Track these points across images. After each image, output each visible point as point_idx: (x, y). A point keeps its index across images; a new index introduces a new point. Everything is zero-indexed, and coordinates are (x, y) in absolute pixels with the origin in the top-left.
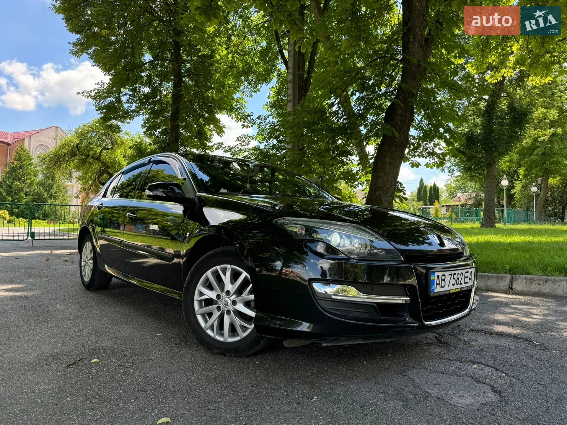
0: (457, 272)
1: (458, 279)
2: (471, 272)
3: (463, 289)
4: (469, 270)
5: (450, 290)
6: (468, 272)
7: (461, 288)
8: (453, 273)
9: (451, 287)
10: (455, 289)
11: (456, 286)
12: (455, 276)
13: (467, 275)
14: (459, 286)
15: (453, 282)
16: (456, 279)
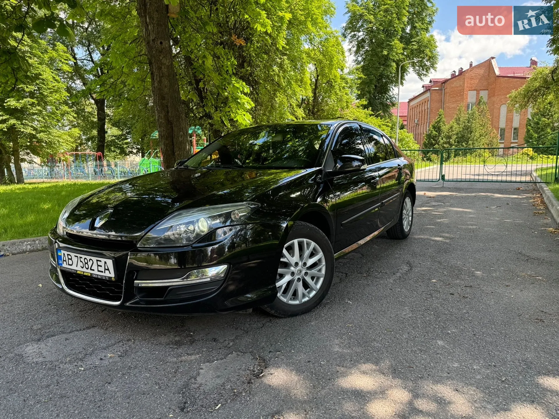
0: (84, 257)
1: (87, 263)
2: (105, 263)
3: (94, 276)
4: (103, 260)
5: (77, 271)
6: (101, 261)
7: (91, 274)
8: (79, 255)
9: (79, 268)
10: (84, 272)
11: (84, 270)
12: (82, 260)
13: (99, 263)
14: (89, 271)
15: (80, 264)
16: (84, 263)
